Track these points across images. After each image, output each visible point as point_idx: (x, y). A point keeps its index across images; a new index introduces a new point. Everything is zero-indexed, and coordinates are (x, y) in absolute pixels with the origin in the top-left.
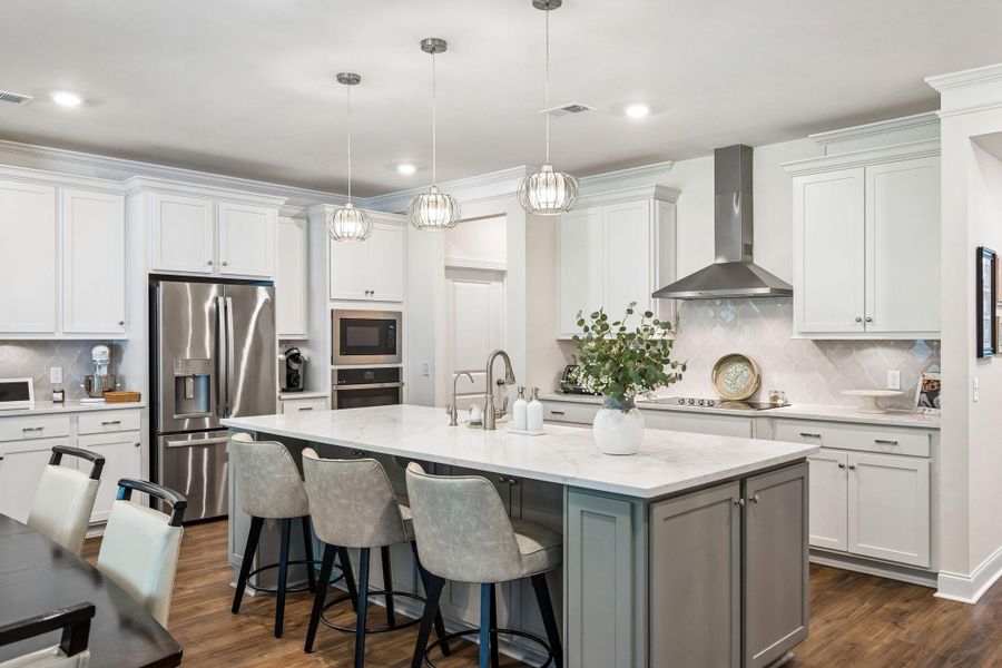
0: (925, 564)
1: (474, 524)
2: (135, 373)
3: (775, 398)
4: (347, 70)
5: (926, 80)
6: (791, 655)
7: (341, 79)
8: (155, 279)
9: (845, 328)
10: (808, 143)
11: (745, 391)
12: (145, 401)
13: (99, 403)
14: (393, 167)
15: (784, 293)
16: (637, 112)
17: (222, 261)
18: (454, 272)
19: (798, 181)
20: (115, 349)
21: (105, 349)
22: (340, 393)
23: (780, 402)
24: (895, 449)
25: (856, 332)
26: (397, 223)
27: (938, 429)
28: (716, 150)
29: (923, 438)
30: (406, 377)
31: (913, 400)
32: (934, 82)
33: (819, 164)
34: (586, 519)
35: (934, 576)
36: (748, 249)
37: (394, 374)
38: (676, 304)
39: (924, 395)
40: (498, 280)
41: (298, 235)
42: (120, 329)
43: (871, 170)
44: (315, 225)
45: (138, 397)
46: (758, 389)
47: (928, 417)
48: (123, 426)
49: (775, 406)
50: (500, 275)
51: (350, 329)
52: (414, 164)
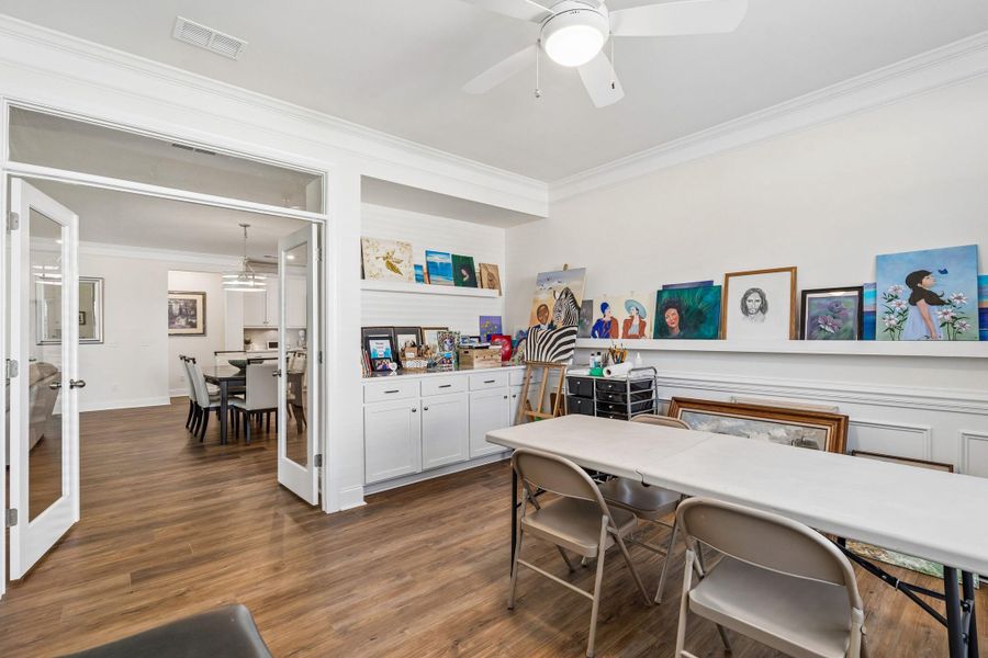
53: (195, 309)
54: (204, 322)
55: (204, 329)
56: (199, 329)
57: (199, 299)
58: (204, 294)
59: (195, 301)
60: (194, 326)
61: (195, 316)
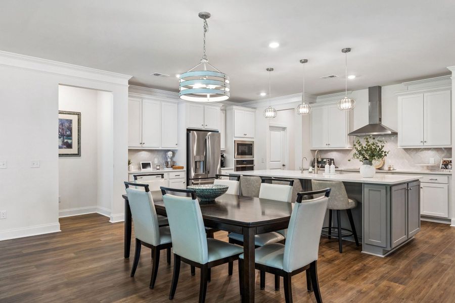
0: (447, 217)
1: (338, 194)
2: (181, 160)
3: (390, 168)
4: (269, 67)
5: (448, 67)
6: (414, 237)
7: (268, 70)
8: (189, 130)
9: (417, 144)
10: (402, 85)
11: (379, 166)
12: (185, 169)
13: (171, 169)
14: (259, 93)
15: (395, 134)
16: (352, 77)
17: (206, 124)
18: (272, 128)
19: (400, 98)
20: (174, 152)
21: (171, 153)
22: (237, 167)
23: (391, 169)
24: (436, 182)
25: (421, 146)
26: (253, 112)
27: (451, 175)
28: (369, 88)
29: (446, 177)
30: (255, 163)
31: (439, 167)
32: (450, 68)
33: (406, 93)
34: (371, 192)
35: (450, 220)
36: (380, 120)
37: (252, 162)
38: (353, 138)
39: (443, 166)
40: (283, 130)
41: (223, 115)
42: (176, 146)
43: (425, 94)
44: (228, 113)
45: (182, 168)
46: (383, 165)
47: (446, 171)
48: (180, 177)
49: (390, 170)
50: (284, 129)
51: (240, 147)
52: (265, 92)
53: (70, 129)
54: (79, 143)
55: (79, 149)
56: (74, 150)
57: (74, 118)
58: (79, 114)
59: (70, 121)
60: (69, 146)
61: (70, 137)
